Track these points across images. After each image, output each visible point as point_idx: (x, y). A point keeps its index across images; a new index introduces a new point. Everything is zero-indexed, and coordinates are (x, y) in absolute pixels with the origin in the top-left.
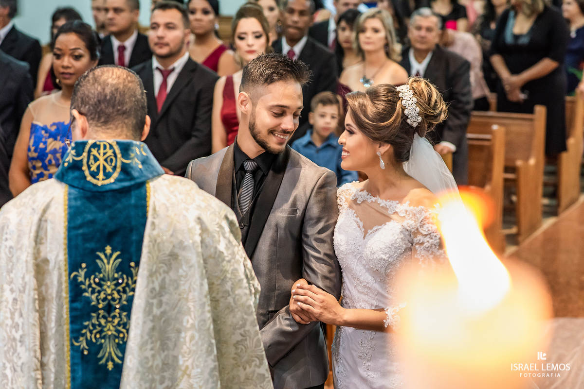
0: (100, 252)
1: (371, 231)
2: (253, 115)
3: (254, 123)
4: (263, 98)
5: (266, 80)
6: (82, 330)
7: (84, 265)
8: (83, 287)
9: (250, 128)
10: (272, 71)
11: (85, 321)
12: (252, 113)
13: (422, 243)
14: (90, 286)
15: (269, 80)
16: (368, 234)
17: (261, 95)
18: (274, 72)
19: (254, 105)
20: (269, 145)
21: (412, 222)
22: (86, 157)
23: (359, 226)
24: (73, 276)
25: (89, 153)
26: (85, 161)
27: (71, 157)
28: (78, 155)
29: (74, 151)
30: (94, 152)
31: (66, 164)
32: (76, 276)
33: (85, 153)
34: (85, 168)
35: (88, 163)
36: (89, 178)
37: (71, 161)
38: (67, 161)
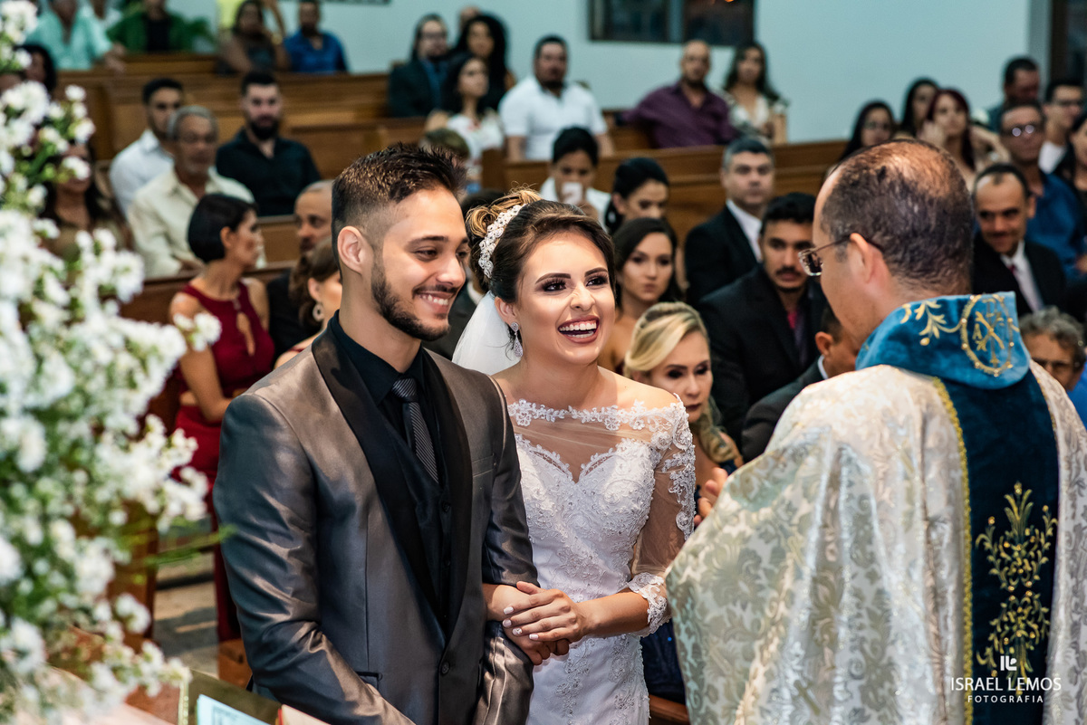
0: (1009, 494)
1: (589, 466)
2: (378, 268)
3: (384, 283)
4: (393, 230)
5: (392, 194)
6: (989, 636)
7: (992, 521)
8: (991, 558)
9: (376, 296)
10: (400, 175)
11: (992, 620)
12: (375, 265)
13: (681, 467)
14: (998, 556)
15: (400, 192)
16: (583, 474)
17: (388, 227)
18: (404, 177)
19: (375, 248)
20: (419, 323)
21: (664, 435)
22: (965, 326)
23: (550, 461)
24: (978, 541)
25: (971, 320)
26: (965, 334)
27: (934, 327)
28: (950, 324)
29: (942, 316)
30: (980, 318)
31: (925, 342)
32: (983, 540)
33: (964, 321)
34: (965, 346)
35: (970, 337)
36: (978, 364)
37: (937, 334)
38: (926, 336)
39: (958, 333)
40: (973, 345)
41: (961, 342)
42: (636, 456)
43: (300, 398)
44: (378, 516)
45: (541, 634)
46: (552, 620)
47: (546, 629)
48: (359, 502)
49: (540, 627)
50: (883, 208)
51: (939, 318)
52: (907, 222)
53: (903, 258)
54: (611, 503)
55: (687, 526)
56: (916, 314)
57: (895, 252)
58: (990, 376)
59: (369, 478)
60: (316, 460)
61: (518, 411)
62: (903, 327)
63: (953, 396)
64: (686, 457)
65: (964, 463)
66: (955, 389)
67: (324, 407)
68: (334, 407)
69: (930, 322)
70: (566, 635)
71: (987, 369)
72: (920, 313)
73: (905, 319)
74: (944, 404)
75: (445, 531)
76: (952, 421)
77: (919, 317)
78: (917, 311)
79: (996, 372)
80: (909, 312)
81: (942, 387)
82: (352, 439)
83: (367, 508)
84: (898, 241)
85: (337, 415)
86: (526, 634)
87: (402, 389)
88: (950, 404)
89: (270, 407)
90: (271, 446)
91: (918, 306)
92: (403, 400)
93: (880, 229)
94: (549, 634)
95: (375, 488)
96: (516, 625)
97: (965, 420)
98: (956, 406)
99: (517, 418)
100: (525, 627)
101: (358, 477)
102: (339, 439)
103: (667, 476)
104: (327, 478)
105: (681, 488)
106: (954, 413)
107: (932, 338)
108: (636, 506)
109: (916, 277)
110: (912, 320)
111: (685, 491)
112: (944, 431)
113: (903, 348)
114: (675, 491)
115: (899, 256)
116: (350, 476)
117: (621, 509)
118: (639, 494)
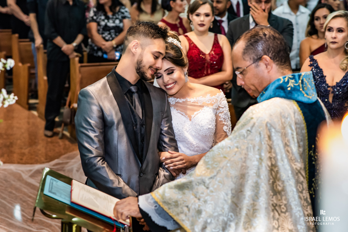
6: (312, 184)
7: (313, 146)
11: (313, 179)
12: (141, 54)
13: (222, 112)
16: (192, 118)
19: (143, 49)
22: (300, 83)
23: (182, 115)
24: (310, 153)
25: (302, 81)
26: (301, 85)
27: (292, 83)
28: (296, 82)
29: (294, 80)
30: (305, 80)
31: (289, 89)
32: (311, 153)
33: (300, 81)
34: (301, 89)
35: (302, 87)
36: (305, 95)
37: (293, 86)
38: (289, 87)
39: (299, 85)
40: (303, 89)
41: (300, 88)
42: (208, 111)
43: (100, 90)
44: (122, 127)
45: (174, 167)
46: (177, 163)
47: (175, 165)
48: (116, 121)
49: (173, 165)
50: (270, 45)
51: (293, 81)
52: (278, 47)
53: (279, 59)
54: (202, 126)
55: (228, 130)
56: (285, 80)
57: (276, 58)
58: (309, 99)
59: (119, 115)
60: (103, 108)
61: (171, 100)
62: (281, 84)
63: (300, 106)
64: (224, 109)
65: (305, 128)
66: (300, 104)
67: (107, 93)
68: (111, 93)
69: (290, 82)
70: (182, 167)
71: (308, 97)
72: (286, 79)
73: (281, 82)
74: (298, 109)
75: (142, 132)
76: (301, 114)
77: (286, 81)
78: (285, 79)
79: (311, 97)
80: (282, 80)
81: (296, 103)
82: (115, 103)
83: (118, 124)
84: (276, 55)
85: (111, 96)
86: (169, 167)
87: (133, 89)
88: (299, 109)
89: (91, 93)
90: (90, 104)
91: (285, 77)
92: (133, 93)
93: (270, 52)
94: (176, 167)
95: (121, 118)
96: (166, 164)
97: (304, 114)
98: (301, 109)
99: (171, 102)
100: (169, 165)
101: (116, 114)
102: (111, 102)
103: (218, 115)
104: (106, 114)
105: (224, 118)
106: (301, 112)
107: (291, 88)
108: (210, 127)
109: (283, 65)
110: (284, 82)
111: (225, 119)
112: (298, 117)
113: (282, 91)
114: (222, 120)
115: (278, 59)
116: (114, 113)
117: (205, 128)
118: (210, 123)
